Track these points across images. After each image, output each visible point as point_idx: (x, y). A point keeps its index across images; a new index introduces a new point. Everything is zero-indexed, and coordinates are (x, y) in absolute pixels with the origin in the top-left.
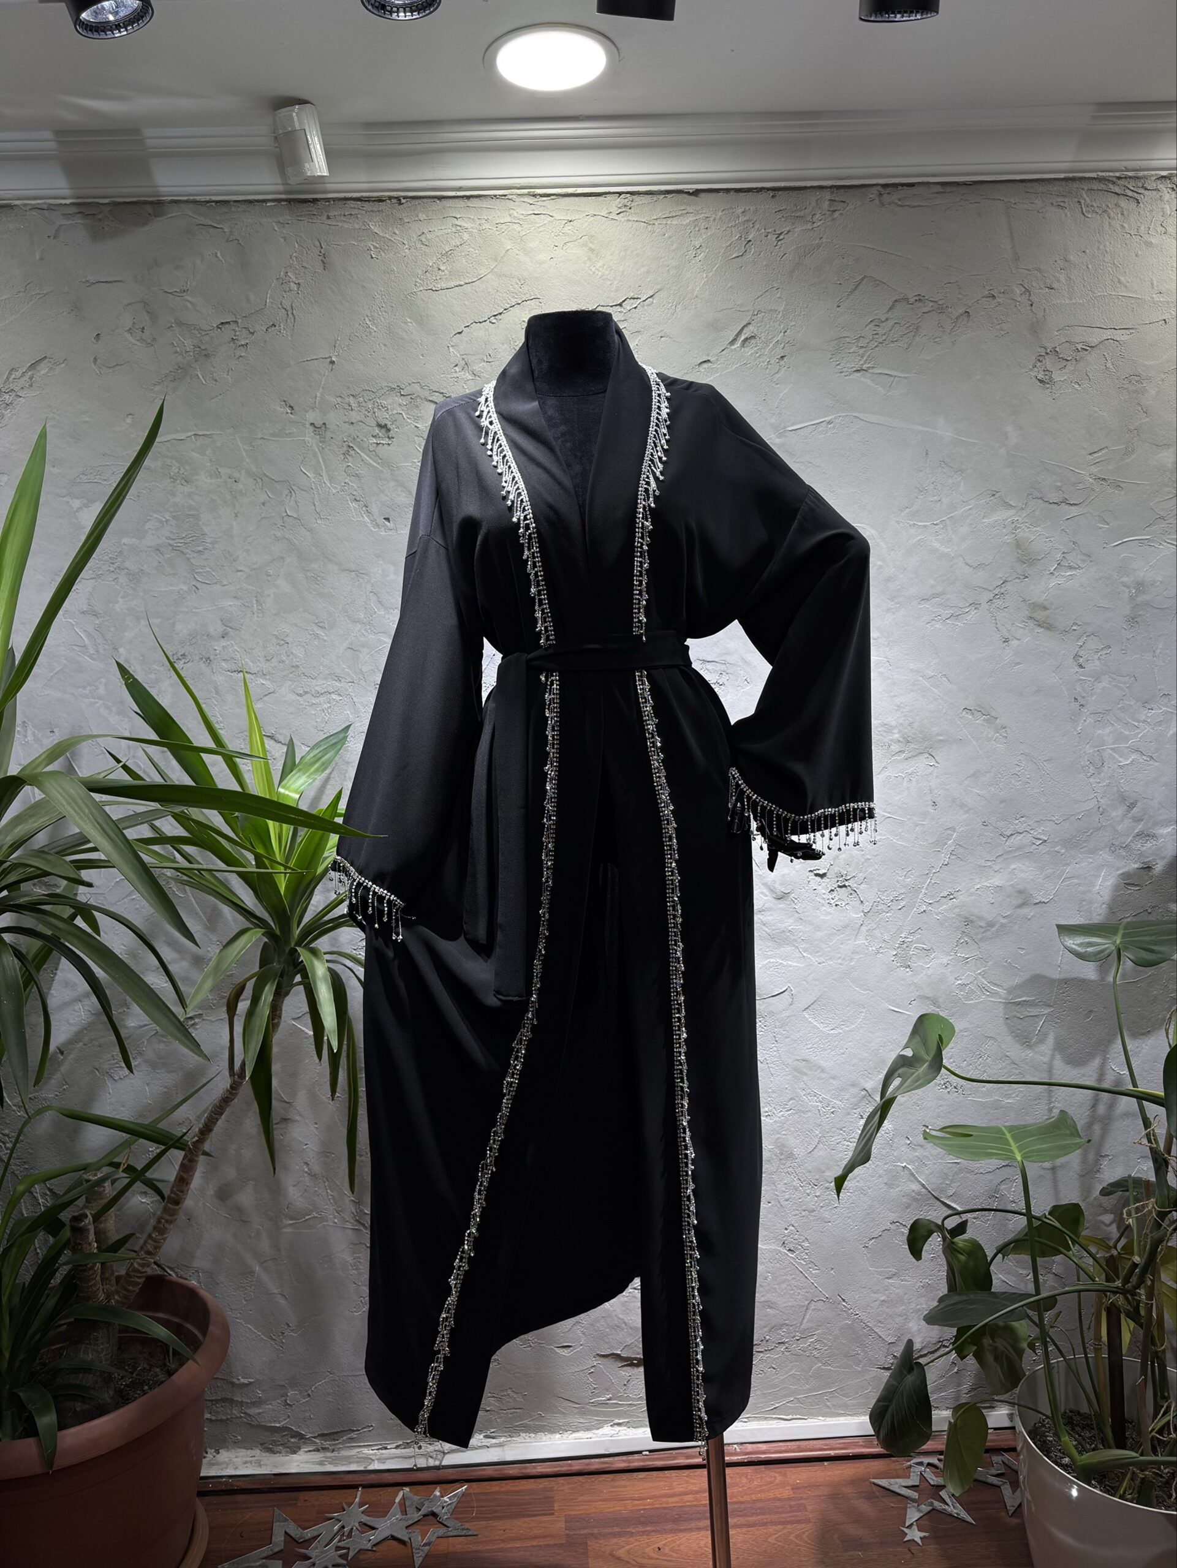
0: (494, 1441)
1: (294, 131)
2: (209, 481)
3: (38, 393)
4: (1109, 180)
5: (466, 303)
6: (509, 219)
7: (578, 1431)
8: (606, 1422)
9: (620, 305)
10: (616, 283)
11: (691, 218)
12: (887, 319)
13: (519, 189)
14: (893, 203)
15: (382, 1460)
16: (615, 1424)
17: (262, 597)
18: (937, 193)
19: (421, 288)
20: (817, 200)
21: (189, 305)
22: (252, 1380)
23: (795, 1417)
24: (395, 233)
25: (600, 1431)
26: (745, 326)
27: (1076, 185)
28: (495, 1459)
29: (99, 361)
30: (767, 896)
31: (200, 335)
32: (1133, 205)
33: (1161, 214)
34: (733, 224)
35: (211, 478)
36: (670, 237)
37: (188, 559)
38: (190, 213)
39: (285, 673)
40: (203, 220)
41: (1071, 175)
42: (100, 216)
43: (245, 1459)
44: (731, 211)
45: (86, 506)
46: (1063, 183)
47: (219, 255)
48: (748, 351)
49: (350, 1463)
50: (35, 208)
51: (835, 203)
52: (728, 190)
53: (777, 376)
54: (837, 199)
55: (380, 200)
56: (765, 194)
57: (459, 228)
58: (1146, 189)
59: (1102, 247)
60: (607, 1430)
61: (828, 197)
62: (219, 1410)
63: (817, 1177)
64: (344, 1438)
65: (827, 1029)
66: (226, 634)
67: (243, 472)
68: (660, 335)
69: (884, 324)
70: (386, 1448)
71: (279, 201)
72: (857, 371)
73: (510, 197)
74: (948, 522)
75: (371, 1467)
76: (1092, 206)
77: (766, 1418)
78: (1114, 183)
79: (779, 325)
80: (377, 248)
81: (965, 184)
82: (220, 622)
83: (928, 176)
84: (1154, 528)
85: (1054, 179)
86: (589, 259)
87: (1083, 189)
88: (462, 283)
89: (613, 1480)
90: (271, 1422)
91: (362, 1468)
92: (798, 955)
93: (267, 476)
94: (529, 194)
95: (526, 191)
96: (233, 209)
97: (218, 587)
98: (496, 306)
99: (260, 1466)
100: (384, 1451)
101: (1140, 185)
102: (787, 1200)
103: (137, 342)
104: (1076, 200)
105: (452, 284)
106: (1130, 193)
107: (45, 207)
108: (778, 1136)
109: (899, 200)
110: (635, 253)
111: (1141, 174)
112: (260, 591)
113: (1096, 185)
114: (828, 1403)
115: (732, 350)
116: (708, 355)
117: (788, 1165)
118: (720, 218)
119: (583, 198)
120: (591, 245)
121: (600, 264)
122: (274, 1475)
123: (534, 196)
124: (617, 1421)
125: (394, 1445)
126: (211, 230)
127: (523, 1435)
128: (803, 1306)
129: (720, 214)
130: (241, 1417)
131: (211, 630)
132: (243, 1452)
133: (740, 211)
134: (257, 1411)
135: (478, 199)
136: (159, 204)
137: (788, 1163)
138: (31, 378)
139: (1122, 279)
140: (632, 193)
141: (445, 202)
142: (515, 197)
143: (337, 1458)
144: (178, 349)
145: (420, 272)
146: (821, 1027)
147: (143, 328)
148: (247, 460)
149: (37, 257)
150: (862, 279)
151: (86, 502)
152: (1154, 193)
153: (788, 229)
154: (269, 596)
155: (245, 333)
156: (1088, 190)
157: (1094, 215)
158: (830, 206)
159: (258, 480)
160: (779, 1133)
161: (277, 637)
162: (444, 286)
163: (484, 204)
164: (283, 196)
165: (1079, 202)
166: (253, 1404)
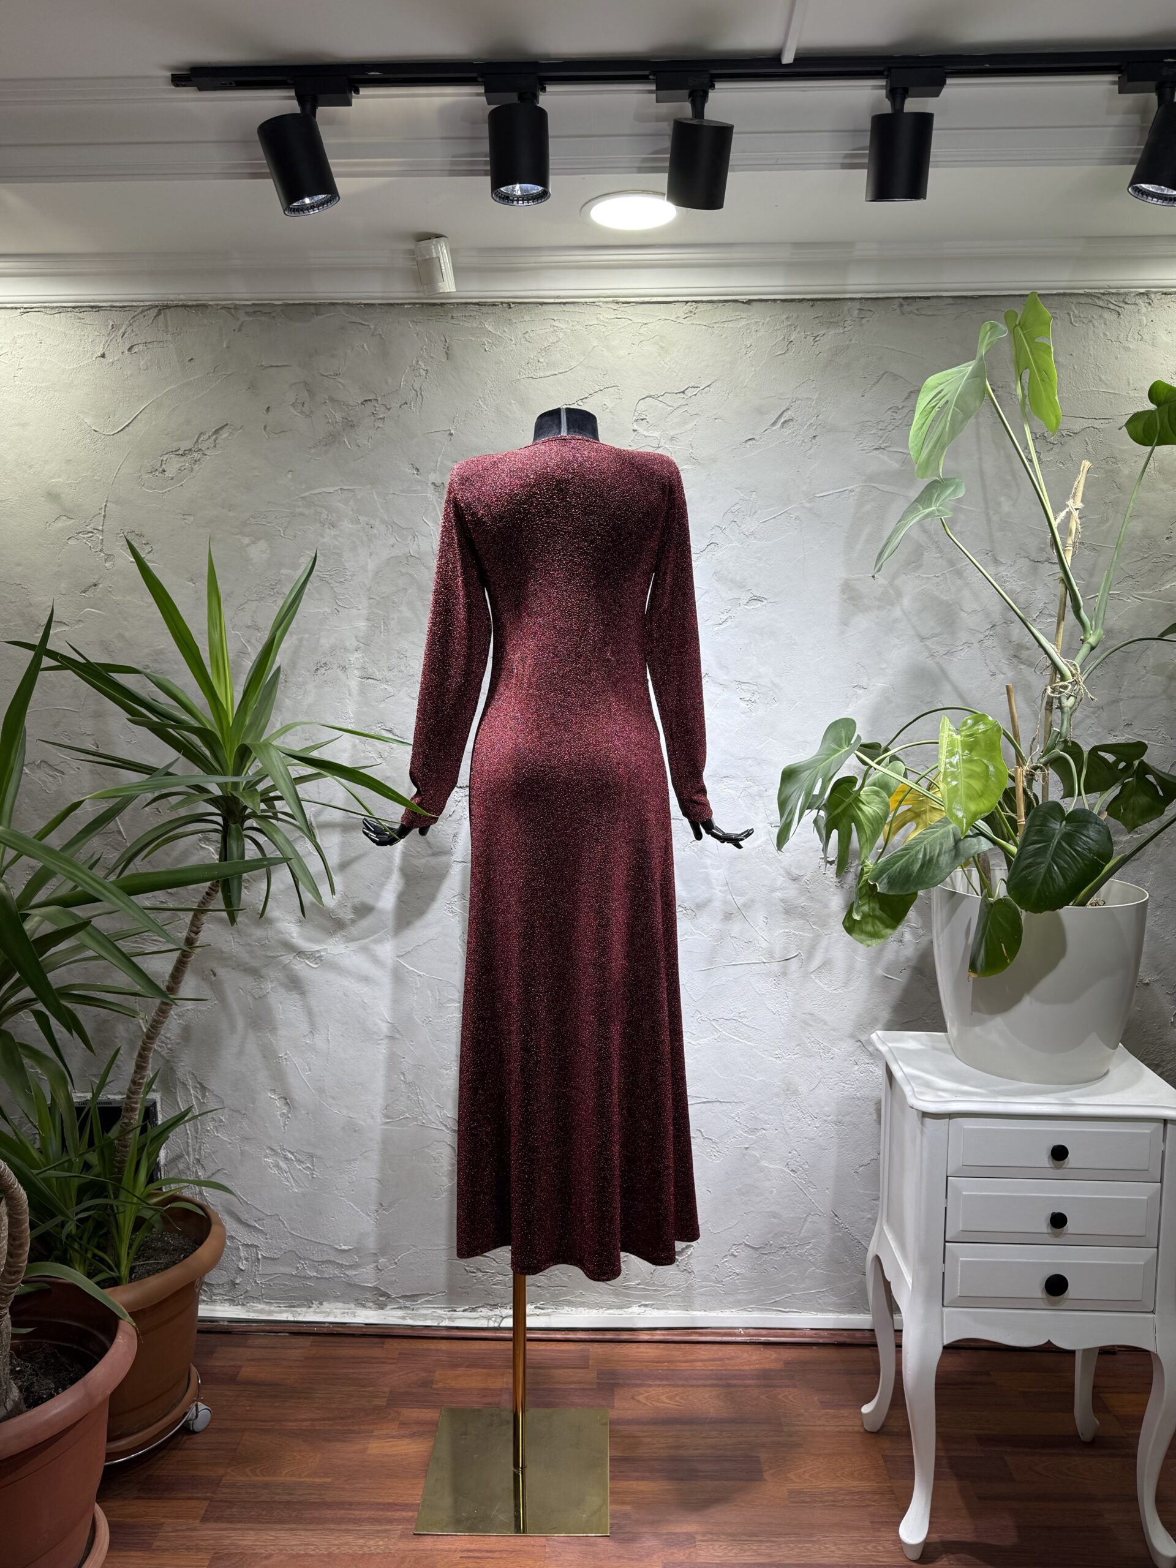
0: (543, 1311)
1: (432, 259)
2: (351, 526)
3: (220, 452)
4: (1095, 296)
5: (559, 388)
6: (596, 322)
7: (612, 1308)
8: (635, 1303)
9: (683, 392)
10: (680, 374)
11: (743, 323)
12: (903, 407)
13: (605, 297)
14: (911, 312)
15: (450, 1319)
16: (642, 1305)
17: (388, 619)
18: (949, 304)
19: (524, 376)
20: (848, 310)
21: (340, 385)
22: (350, 1247)
23: (791, 1310)
24: (504, 331)
25: (630, 1310)
26: (784, 411)
27: (1068, 299)
28: (543, 1326)
29: (268, 428)
30: (784, 877)
31: (346, 410)
32: (1115, 316)
33: (1138, 324)
34: (778, 327)
35: (352, 524)
36: (726, 338)
37: (332, 588)
38: (344, 313)
39: (403, 681)
40: (353, 318)
41: (1062, 291)
42: (274, 315)
43: (342, 1311)
44: (777, 317)
45: (254, 543)
46: (1056, 297)
47: (365, 346)
48: (786, 431)
49: (427, 1319)
50: (224, 307)
51: (863, 312)
52: (775, 300)
53: (809, 452)
54: (865, 308)
55: (494, 305)
56: (805, 304)
57: (556, 328)
58: (1126, 303)
59: (1086, 351)
60: (635, 1309)
61: (858, 307)
62: (324, 1270)
63: (817, 1111)
64: (423, 1300)
65: (831, 989)
66: (359, 648)
67: (378, 520)
68: (715, 417)
69: (900, 411)
70: (455, 1311)
71: (414, 304)
72: (877, 449)
73: (598, 304)
74: (948, 576)
75: (443, 1324)
76: (1080, 317)
77: (767, 1310)
78: (1099, 298)
79: (813, 410)
80: (489, 342)
81: (972, 297)
82: (354, 638)
83: (941, 291)
84: (1123, 584)
85: (1048, 294)
86: (659, 355)
87: (1072, 303)
88: (557, 373)
89: (637, 1348)
90: (364, 1283)
91: (436, 1324)
92: (809, 927)
93: (396, 524)
94: (613, 302)
95: (611, 299)
96: (378, 310)
97: (354, 610)
98: (583, 392)
99: (355, 1316)
100: (453, 1313)
101: (1122, 300)
102: (791, 1128)
103: (298, 414)
104: (1066, 311)
105: (549, 373)
106: (1112, 307)
107: (232, 306)
108: (786, 1075)
109: (917, 310)
110: (697, 350)
111: (1122, 291)
112: (386, 615)
113: (1083, 300)
114: (820, 1301)
115: (773, 430)
116: (753, 434)
117: (792, 1100)
118: (768, 323)
119: (657, 305)
120: (661, 344)
121: (668, 359)
122: (366, 1324)
123: (618, 303)
124: (644, 1303)
125: (462, 1309)
126: (360, 326)
127: (567, 1308)
128: (801, 1218)
129: (768, 319)
130: (341, 1277)
131: (348, 644)
132: (340, 1305)
133: (785, 317)
134: (355, 1273)
135: (572, 305)
136: (320, 304)
137: (794, 1097)
138: (215, 441)
139: (1103, 377)
140: (696, 302)
141: (545, 307)
142: (601, 304)
143: (416, 1315)
144: (330, 421)
145: (523, 363)
146: (825, 987)
147: (304, 403)
148: (381, 511)
149: (225, 346)
150: (884, 374)
151: (253, 539)
152: (1133, 306)
153: (823, 332)
154: (393, 619)
155: (383, 408)
156: (1077, 303)
157: (1081, 324)
158: (859, 314)
159: (389, 527)
160: (787, 1073)
161: (397, 651)
162: (542, 375)
163: (577, 309)
164: (417, 301)
165: (1069, 314)
166: (351, 1267)
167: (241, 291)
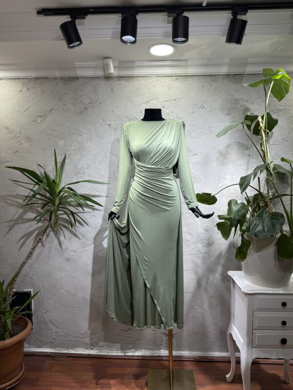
1: (107, 64)
2: (86, 136)
3: (51, 116)
5: (142, 99)
6: (152, 81)
7: (156, 350)
9: (175, 100)
10: (174, 95)
11: (191, 81)
14: (236, 78)
16: (164, 349)
19: (132, 96)
20: (219, 78)
21: (83, 98)
22: (84, 332)
24: (127, 84)
26: (202, 104)
29: (64, 110)
31: (85, 105)
34: (201, 82)
36: (186, 85)
37: (81, 152)
38: (84, 80)
40: (87, 81)
42: (66, 80)
45: (60, 140)
47: (90, 88)
48: (203, 110)
50: (53, 78)
52: (199, 75)
53: (209, 115)
55: (124, 77)
56: (208, 76)
57: (141, 83)
61: (222, 77)
64: (104, 347)
66: (88, 168)
67: (93, 134)
68: (184, 106)
69: (233, 104)
71: (103, 77)
72: (227, 115)
73: (152, 76)
79: (210, 104)
80: (123, 87)
82: (87, 165)
83: (244, 72)
86: (168, 90)
88: (141, 95)
90: (87, 342)
91: (107, 354)
95: (156, 75)
96: (94, 79)
97: (87, 158)
98: (148, 99)
99: (85, 352)
100: (112, 351)
103: (72, 106)
110: (179, 89)
115: (199, 110)
116: (194, 110)
119: (168, 77)
120: (169, 87)
121: (171, 91)
122: (88, 354)
126: (89, 83)
127: (143, 350)
129: (198, 80)
130: (81, 341)
131: (85, 167)
132: (81, 349)
133: (202, 79)
134: (84, 339)
136: (78, 77)
138: (50, 113)
140: (178, 76)
141: (138, 78)
143: (102, 352)
144: (81, 108)
145: (132, 92)
147: (74, 103)
148: (94, 131)
149: (53, 88)
150: (229, 94)
153: (213, 84)
154: (97, 160)
155: (95, 104)
159: (96, 136)
161: (98, 169)
162: (137, 95)
163: (147, 78)
167: (57, 74)
